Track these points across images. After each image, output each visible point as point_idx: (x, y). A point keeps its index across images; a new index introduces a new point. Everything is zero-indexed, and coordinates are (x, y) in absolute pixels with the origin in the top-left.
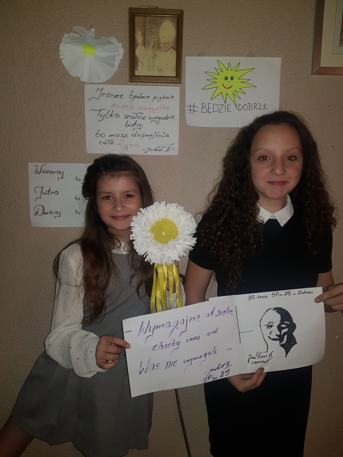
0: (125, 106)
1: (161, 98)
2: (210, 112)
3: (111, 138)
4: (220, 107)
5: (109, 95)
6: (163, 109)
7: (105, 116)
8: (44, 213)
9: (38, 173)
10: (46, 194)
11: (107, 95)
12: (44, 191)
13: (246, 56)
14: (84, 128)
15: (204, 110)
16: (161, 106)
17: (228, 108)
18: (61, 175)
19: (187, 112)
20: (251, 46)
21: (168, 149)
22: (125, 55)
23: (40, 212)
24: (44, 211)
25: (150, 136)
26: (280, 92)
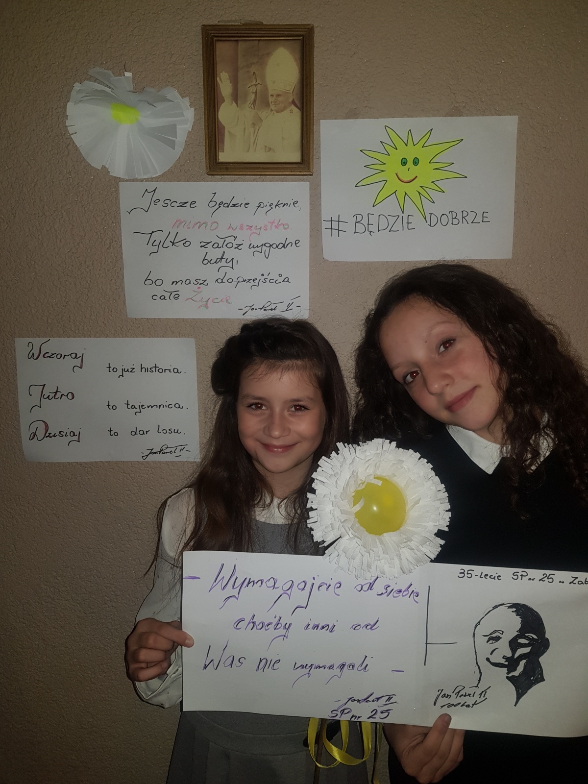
0: (202, 223)
1: (273, 206)
2: (371, 232)
3: (174, 288)
4: (392, 220)
5: (168, 203)
6: (276, 227)
7: (161, 244)
8: (48, 436)
9: (35, 358)
10: (50, 398)
11: (165, 202)
12: (46, 393)
13: (445, 116)
14: (122, 269)
15: (360, 228)
16: (273, 223)
17: (408, 223)
18: (77, 362)
19: (326, 234)
20: (454, 93)
21: (288, 306)
22: (198, 122)
23: (41, 433)
24: (48, 432)
25: (251, 281)
26: (517, 186)
